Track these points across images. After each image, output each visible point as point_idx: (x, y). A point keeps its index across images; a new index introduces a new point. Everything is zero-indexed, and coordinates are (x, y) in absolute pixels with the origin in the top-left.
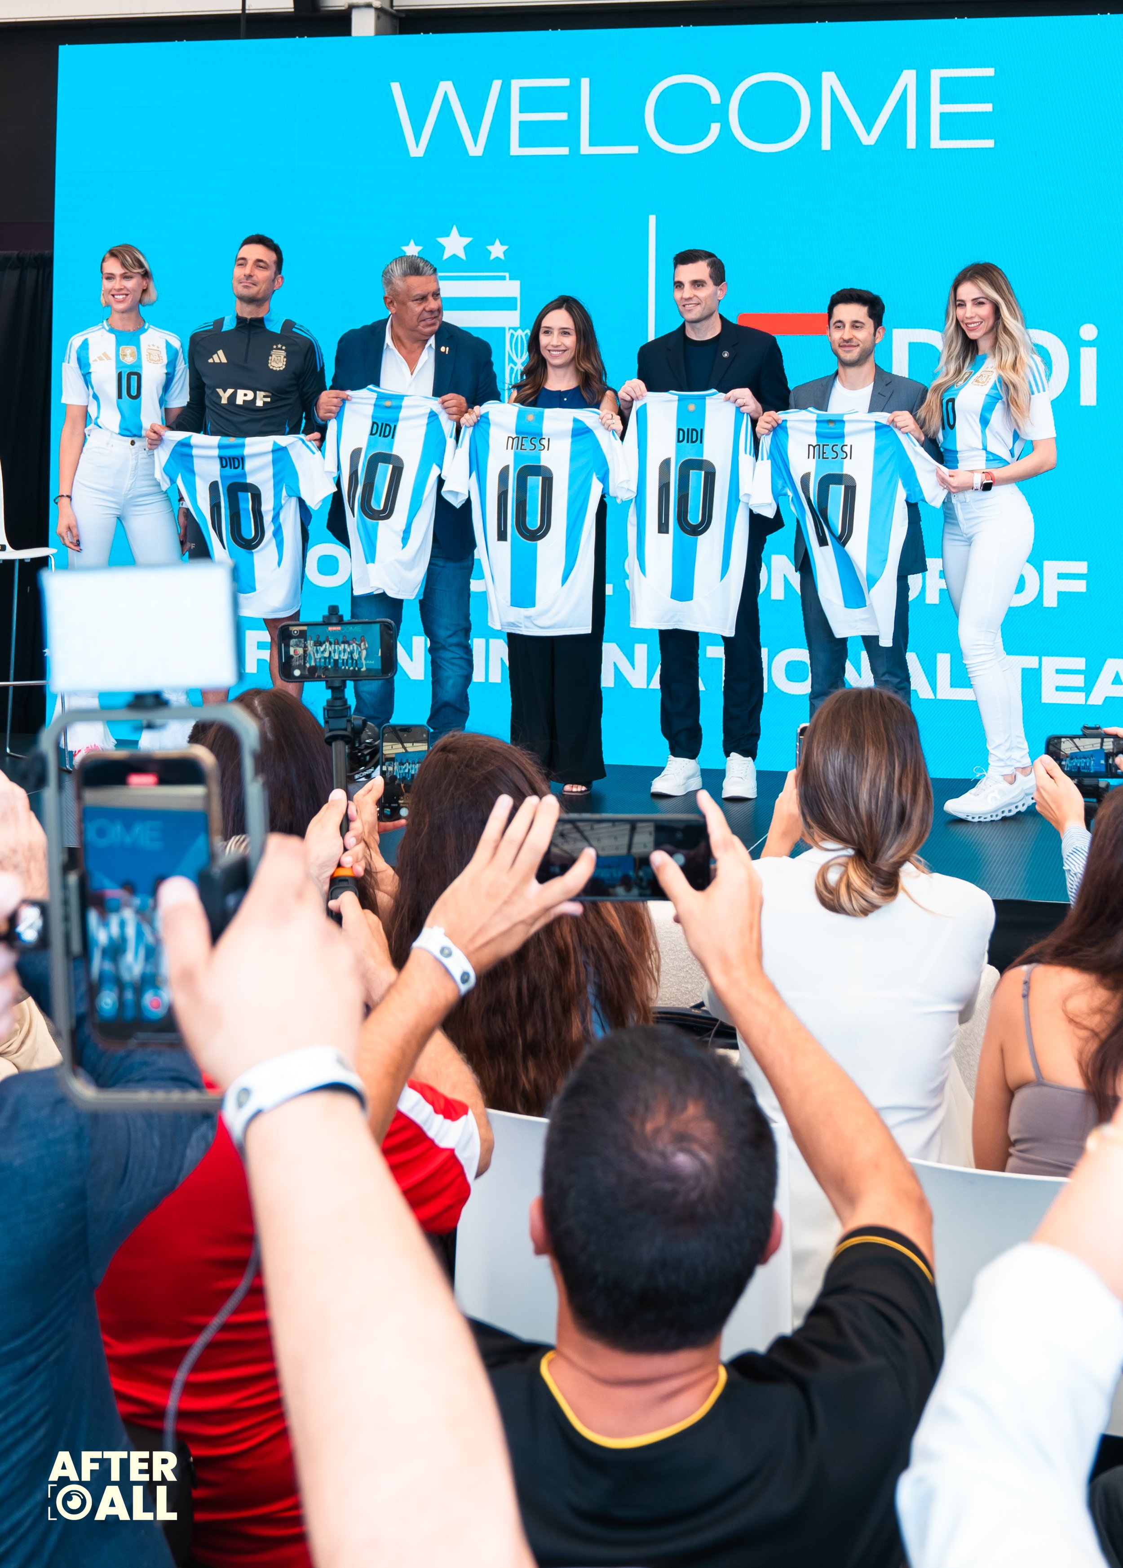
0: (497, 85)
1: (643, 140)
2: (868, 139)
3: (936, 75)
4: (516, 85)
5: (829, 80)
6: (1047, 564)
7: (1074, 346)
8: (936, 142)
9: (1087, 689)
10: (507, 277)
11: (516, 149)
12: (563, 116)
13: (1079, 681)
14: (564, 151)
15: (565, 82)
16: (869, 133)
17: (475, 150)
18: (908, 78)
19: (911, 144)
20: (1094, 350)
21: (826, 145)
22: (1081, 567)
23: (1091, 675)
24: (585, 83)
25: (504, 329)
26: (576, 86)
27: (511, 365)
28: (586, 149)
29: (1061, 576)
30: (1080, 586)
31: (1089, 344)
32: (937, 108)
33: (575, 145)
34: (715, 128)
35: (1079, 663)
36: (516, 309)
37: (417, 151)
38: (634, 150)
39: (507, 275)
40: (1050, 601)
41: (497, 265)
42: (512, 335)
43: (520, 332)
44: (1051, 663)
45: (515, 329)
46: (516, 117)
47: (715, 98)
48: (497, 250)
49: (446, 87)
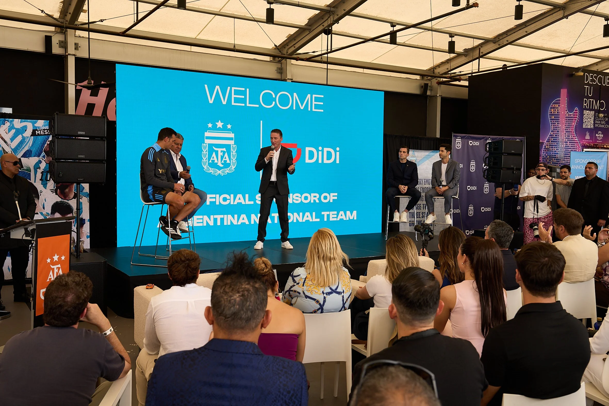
0: (229, 88)
1: (259, 104)
2: (302, 108)
3: (314, 96)
4: (233, 88)
5: (295, 95)
6: (331, 194)
7: (336, 152)
8: (314, 110)
9: (337, 217)
10: (231, 133)
11: (233, 104)
12: (243, 97)
13: (336, 216)
14: (244, 105)
15: (244, 89)
17: (224, 103)
18: (309, 96)
19: (309, 110)
21: (294, 108)
22: (336, 194)
23: (338, 215)
24: (248, 90)
25: (231, 145)
26: (246, 90)
27: (232, 153)
28: (248, 105)
29: (333, 196)
30: (336, 198)
31: (338, 151)
32: (314, 103)
33: (246, 104)
34: (274, 103)
35: (336, 212)
36: (233, 140)
37: (211, 102)
38: (258, 106)
39: (231, 132)
40: (331, 201)
41: (229, 130)
42: (232, 146)
43: (234, 145)
44: (331, 213)
45: (233, 145)
46: (233, 96)
47: (274, 96)
48: (229, 126)
49: (217, 87)
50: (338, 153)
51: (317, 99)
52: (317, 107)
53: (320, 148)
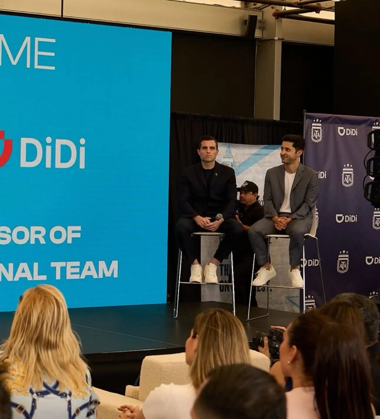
2: (14, 63)
3: (37, 40)
6: (69, 227)
7: (78, 146)
8: (36, 66)
9: (80, 273)
13: (77, 270)
16: (14, 60)
18: (28, 40)
19: (28, 66)
20: (84, 148)
22: (79, 228)
23: (82, 268)
29: (73, 232)
30: (78, 235)
31: (83, 146)
32: (37, 53)
35: (78, 264)
40: (70, 241)
44: (70, 264)
50: (83, 150)
51: (43, 47)
52: (43, 60)
53: (49, 140)
